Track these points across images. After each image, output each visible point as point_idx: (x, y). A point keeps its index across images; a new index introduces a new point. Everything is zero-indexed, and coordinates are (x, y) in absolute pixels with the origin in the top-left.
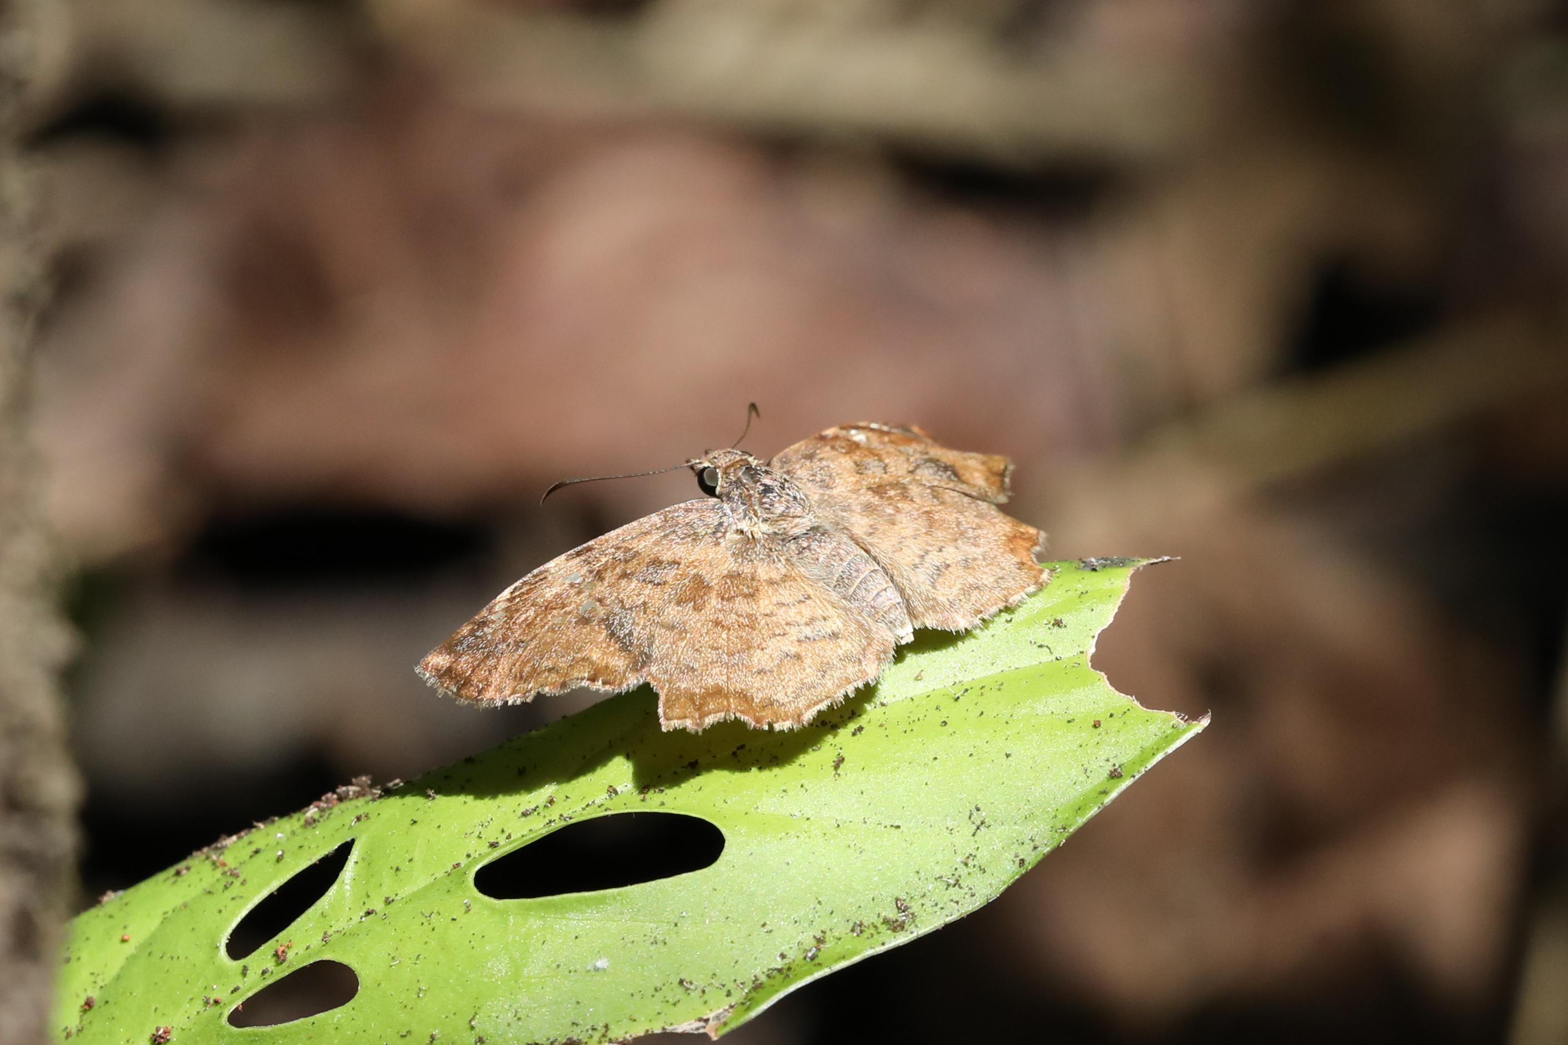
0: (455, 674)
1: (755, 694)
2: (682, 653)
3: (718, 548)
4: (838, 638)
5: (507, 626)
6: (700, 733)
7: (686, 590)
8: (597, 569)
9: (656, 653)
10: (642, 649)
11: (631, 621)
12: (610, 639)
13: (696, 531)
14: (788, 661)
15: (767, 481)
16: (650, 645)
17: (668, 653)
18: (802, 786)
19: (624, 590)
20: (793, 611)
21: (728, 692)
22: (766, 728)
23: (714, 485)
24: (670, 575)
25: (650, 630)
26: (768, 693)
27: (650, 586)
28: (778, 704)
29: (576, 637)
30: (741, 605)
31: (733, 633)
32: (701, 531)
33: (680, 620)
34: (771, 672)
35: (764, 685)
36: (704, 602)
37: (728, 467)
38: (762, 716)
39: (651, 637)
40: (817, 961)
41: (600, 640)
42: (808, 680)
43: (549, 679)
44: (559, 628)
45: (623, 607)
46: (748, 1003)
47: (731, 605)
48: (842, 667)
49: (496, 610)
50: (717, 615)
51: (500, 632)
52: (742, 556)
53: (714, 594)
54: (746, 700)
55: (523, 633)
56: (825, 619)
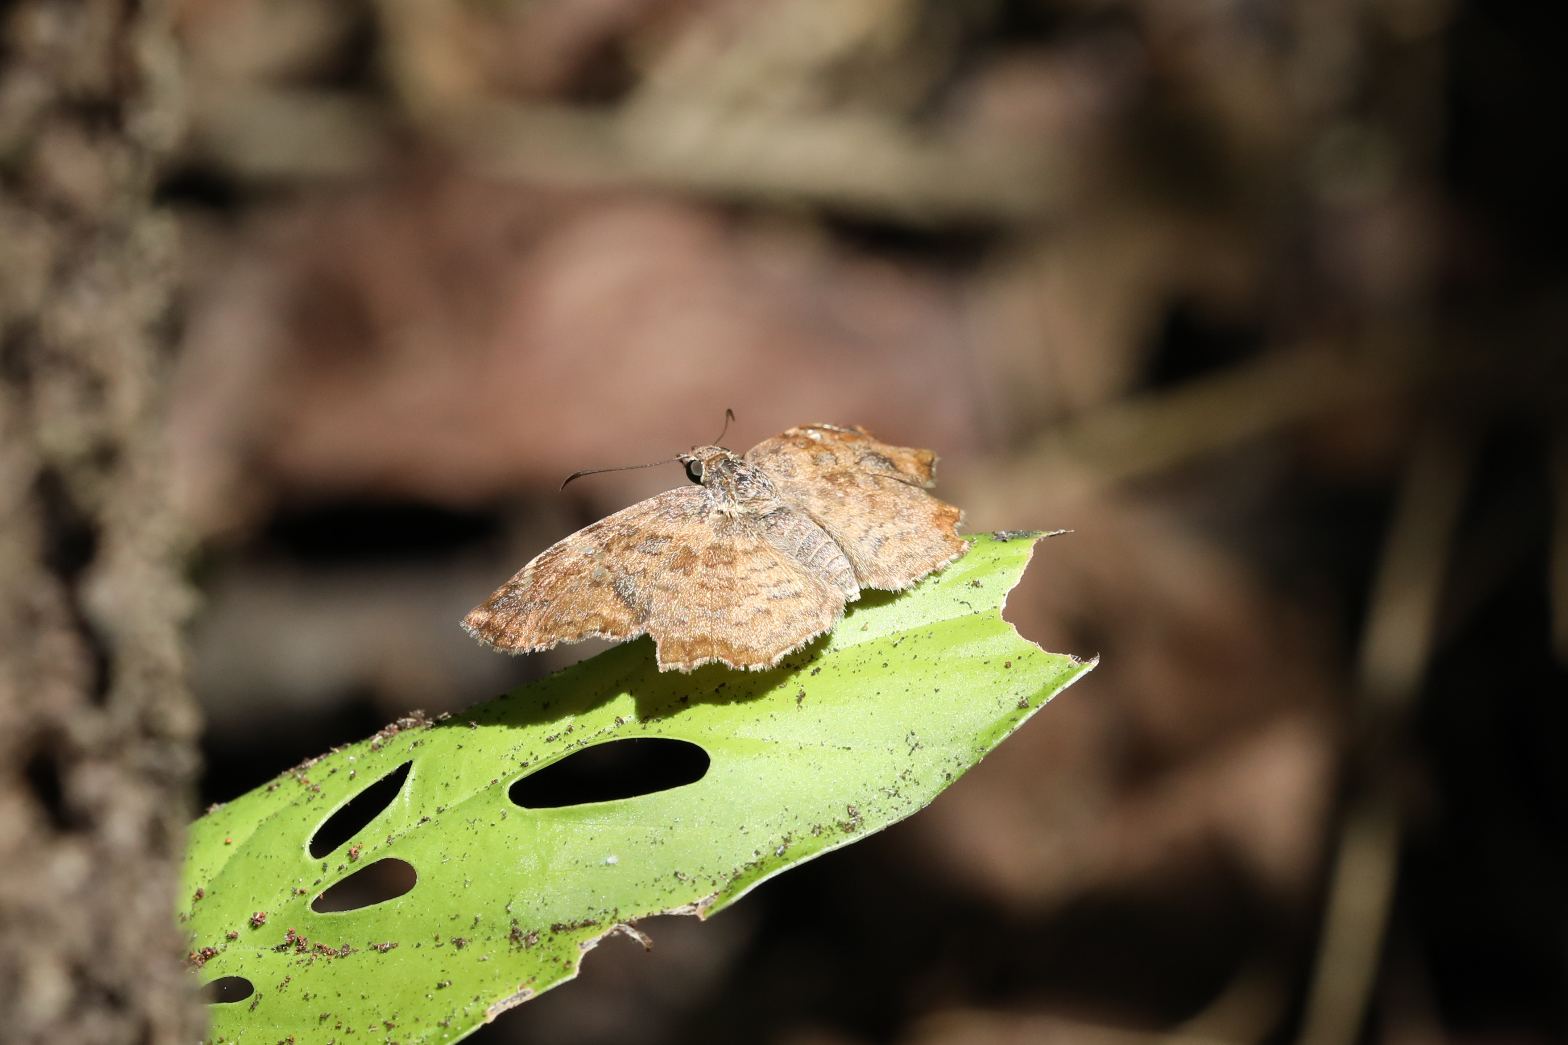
0: (492, 627)
1: (733, 642)
2: (675, 610)
3: (703, 526)
4: (800, 597)
5: (534, 589)
6: (690, 674)
7: (677, 559)
8: (606, 542)
9: (653, 609)
10: (643, 606)
11: (633, 584)
12: (617, 599)
13: (685, 511)
14: (760, 615)
15: (742, 471)
16: (649, 603)
17: (663, 610)
18: (772, 716)
19: (628, 559)
20: (763, 576)
21: (712, 640)
22: (743, 669)
23: (700, 475)
24: (664, 547)
25: (649, 591)
26: (744, 641)
27: (648, 556)
28: (752, 650)
29: (590, 597)
30: (722, 571)
31: (715, 593)
32: (689, 511)
33: (673, 583)
34: (747, 624)
35: (741, 634)
36: (692, 569)
37: (710, 460)
38: (740, 659)
39: (650, 597)
40: (784, 857)
41: (609, 599)
42: (776, 631)
43: (568, 631)
44: (576, 590)
45: (627, 573)
46: (730, 890)
48: (803, 620)
49: (525, 576)
50: (702, 579)
51: (529, 593)
52: (722, 531)
53: (700, 562)
54: (727, 646)
55: (547, 594)
56: (789, 582)
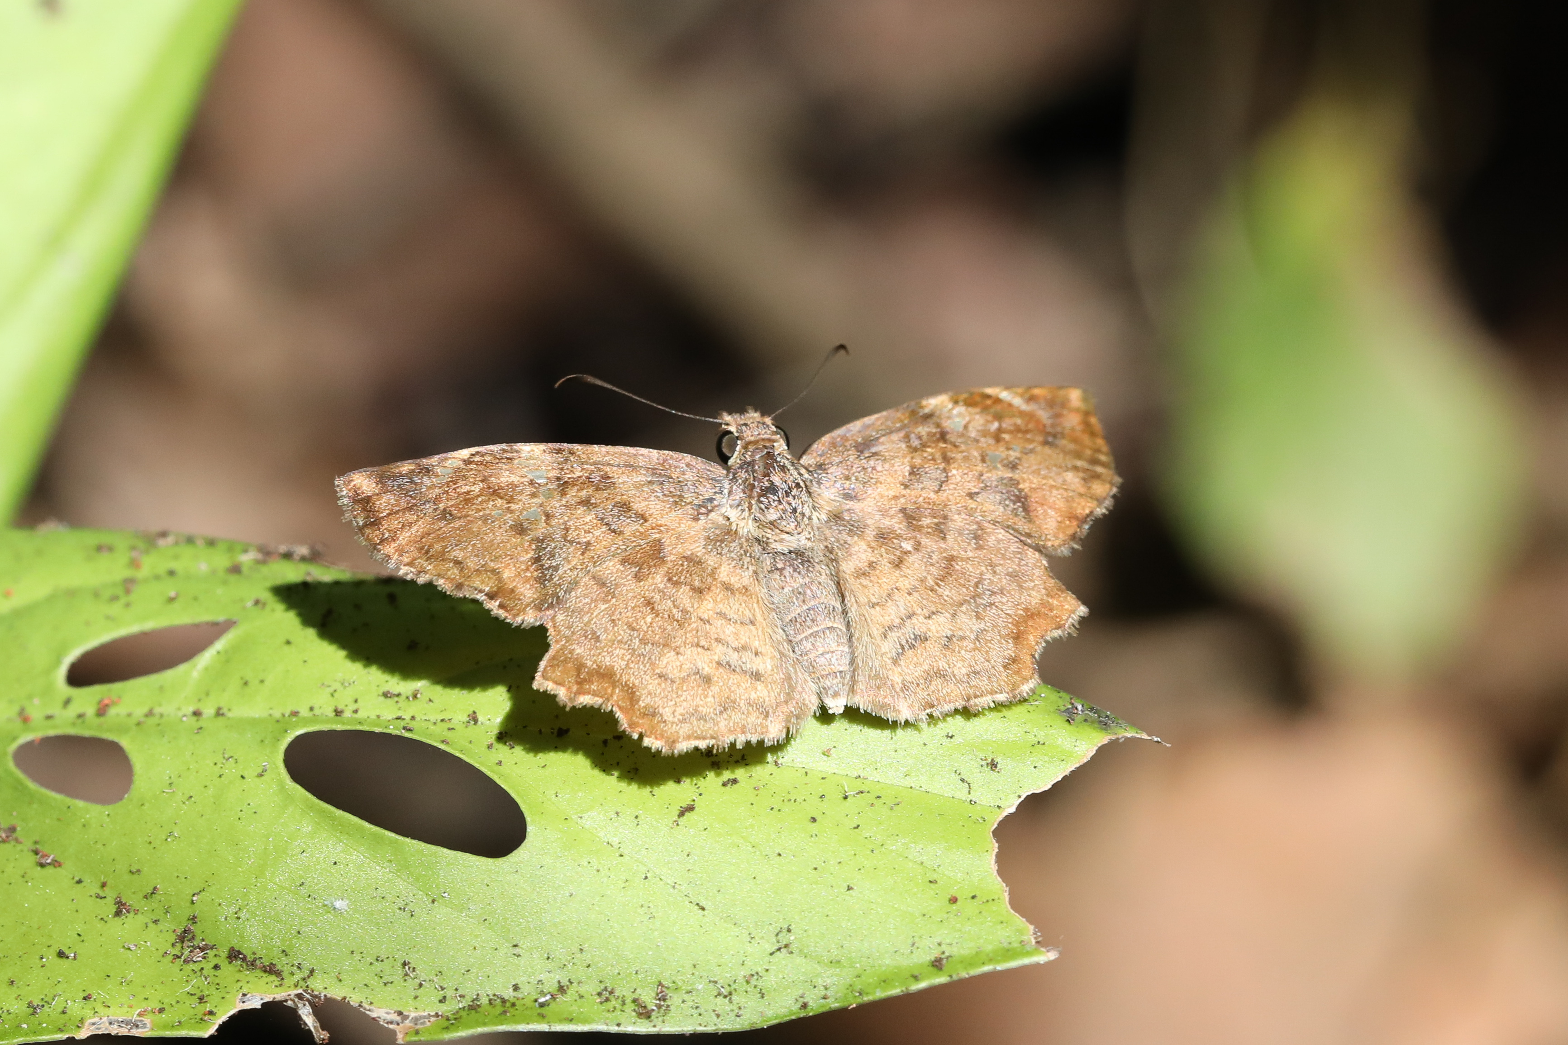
0: (370, 507)
1: (644, 696)
2: (596, 616)
3: (694, 524)
4: (758, 680)
5: (446, 489)
6: (568, 709)
7: (639, 551)
8: (566, 480)
9: (571, 602)
10: (558, 590)
11: (564, 556)
12: (533, 564)
13: (683, 494)
14: (695, 679)
15: (776, 479)
16: (568, 591)
17: (583, 609)
18: (636, 817)
19: (577, 519)
20: (730, 629)
21: (618, 681)
22: (635, 736)
23: (730, 455)
24: (630, 527)
25: (578, 574)
26: (658, 702)
27: (604, 528)
28: (660, 719)
29: (502, 542)
30: (684, 595)
31: (659, 621)
32: (688, 497)
33: (615, 580)
34: (673, 682)
35: (658, 691)
36: (649, 574)
37: (750, 443)
38: (638, 723)
39: (575, 583)
40: (543, 1011)
41: (522, 559)
42: (704, 710)
43: (449, 573)
44: (493, 522)
45: (565, 537)
46: (453, 1021)
47: (674, 590)
48: (746, 713)
49: (446, 465)
50: (653, 594)
51: (437, 491)
52: (715, 544)
53: (663, 570)
54: (633, 697)
55: (456, 506)
56: (756, 654)
